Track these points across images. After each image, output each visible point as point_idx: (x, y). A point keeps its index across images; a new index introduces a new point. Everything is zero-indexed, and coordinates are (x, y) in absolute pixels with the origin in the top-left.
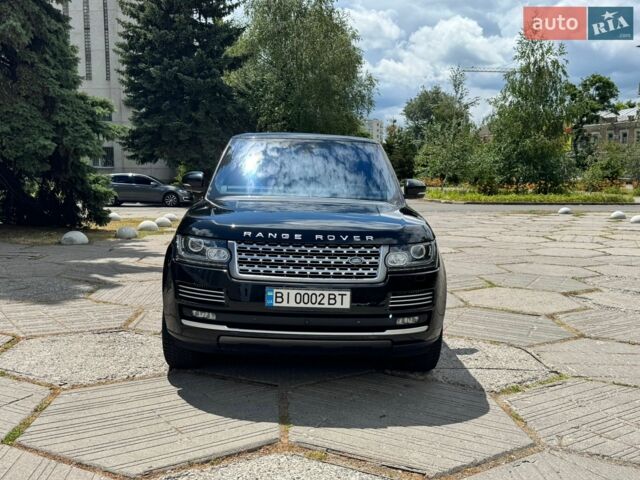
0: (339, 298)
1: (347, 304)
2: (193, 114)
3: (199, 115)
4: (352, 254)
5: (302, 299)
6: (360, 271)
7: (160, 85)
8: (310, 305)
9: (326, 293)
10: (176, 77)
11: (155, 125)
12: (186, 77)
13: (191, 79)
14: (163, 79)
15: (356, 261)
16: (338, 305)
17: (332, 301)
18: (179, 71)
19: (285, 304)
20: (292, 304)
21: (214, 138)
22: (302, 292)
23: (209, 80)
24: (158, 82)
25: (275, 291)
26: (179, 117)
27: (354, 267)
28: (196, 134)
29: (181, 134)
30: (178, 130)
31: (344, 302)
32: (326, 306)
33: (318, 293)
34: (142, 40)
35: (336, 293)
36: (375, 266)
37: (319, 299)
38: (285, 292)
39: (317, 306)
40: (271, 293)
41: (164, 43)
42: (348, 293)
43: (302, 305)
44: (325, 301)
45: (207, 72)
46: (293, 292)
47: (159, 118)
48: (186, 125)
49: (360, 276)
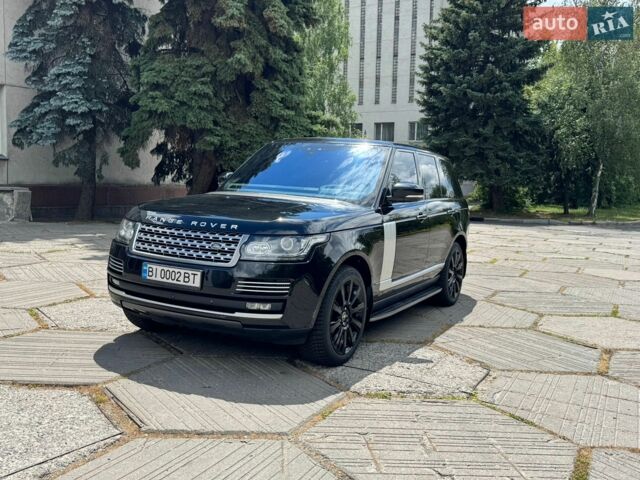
0: (192, 277)
1: (197, 284)
2: (481, 130)
3: (487, 131)
4: (216, 240)
5: (165, 274)
6: (218, 255)
7: (451, 104)
8: (170, 281)
9: (183, 271)
10: (465, 94)
11: (443, 142)
12: (475, 93)
13: (480, 94)
14: (453, 97)
15: (217, 246)
16: (190, 284)
17: (187, 280)
18: (468, 88)
19: (153, 278)
20: (159, 279)
21: (500, 153)
22: (166, 269)
23: (499, 94)
24: (448, 100)
25: (149, 266)
26: (467, 133)
27: (214, 252)
28: (483, 149)
29: (467, 149)
30: (465, 146)
31: (194, 280)
32: (182, 283)
33: (177, 270)
34: (438, 61)
35: (190, 272)
36: (231, 252)
37: (177, 276)
38: (154, 267)
39: (175, 282)
40: (147, 267)
41: (457, 61)
42: (199, 274)
43: (165, 280)
44: (181, 278)
45: (497, 86)
46: (160, 268)
47: (447, 135)
48: (472, 140)
49: (218, 260)
